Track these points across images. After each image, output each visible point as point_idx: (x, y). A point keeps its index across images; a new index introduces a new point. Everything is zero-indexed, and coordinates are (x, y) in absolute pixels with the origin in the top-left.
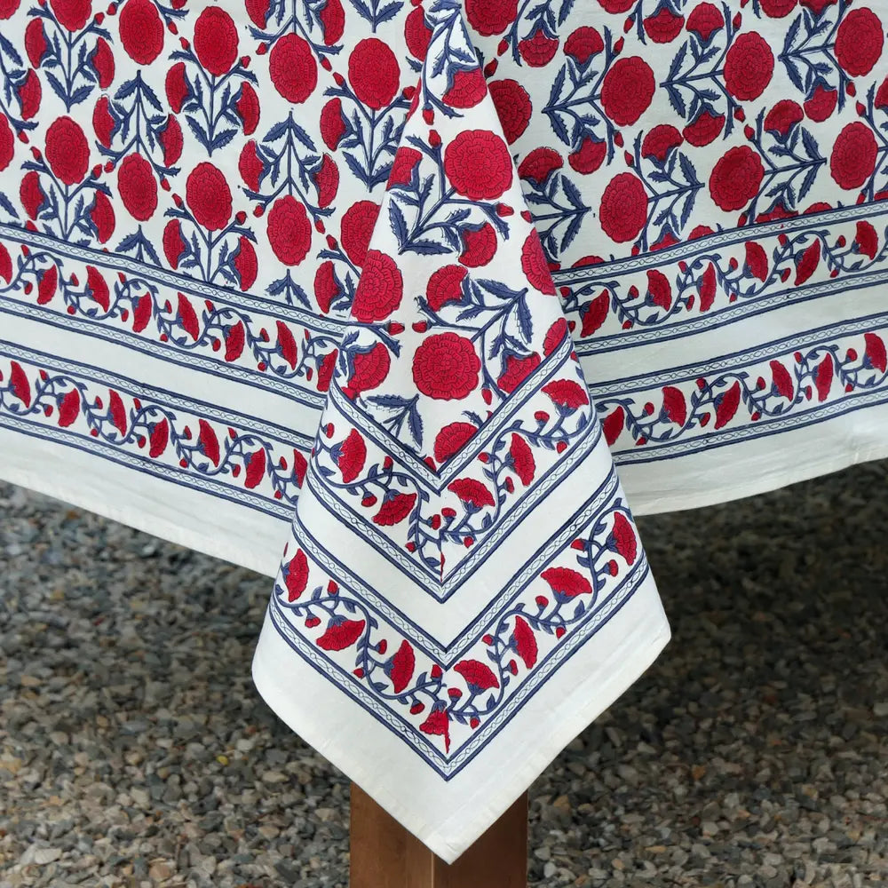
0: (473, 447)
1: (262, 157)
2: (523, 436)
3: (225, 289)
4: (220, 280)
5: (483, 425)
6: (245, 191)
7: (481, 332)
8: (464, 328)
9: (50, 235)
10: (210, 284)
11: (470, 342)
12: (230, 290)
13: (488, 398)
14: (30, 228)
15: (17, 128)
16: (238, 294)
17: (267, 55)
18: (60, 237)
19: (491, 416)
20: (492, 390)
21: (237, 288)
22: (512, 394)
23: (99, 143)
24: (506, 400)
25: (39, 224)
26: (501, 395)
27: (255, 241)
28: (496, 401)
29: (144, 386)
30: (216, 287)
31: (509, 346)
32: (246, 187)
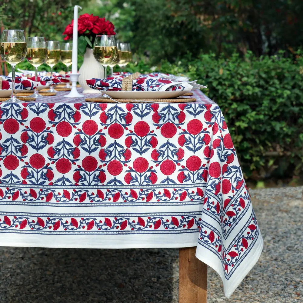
0: (230, 204)
1: (159, 152)
2: (242, 198)
3: (147, 185)
4: (145, 183)
5: (232, 198)
6: (153, 161)
7: (231, 178)
8: (227, 178)
9: (84, 185)
10: (141, 185)
11: (229, 181)
12: (149, 185)
13: (233, 192)
14: (76, 185)
15: (72, 162)
16: (151, 185)
17: (160, 129)
18: (88, 185)
19: (234, 196)
20: (234, 190)
21: (151, 184)
22: (239, 190)
23: (101, 160)
24: (238, 191)
25: (79, 183)
26: (236, 190)
27: (156, 172)
28: (235, 192)
29: (118, 214)
30: (144, 185)
31: (238, 179)
32: (154, 160)
